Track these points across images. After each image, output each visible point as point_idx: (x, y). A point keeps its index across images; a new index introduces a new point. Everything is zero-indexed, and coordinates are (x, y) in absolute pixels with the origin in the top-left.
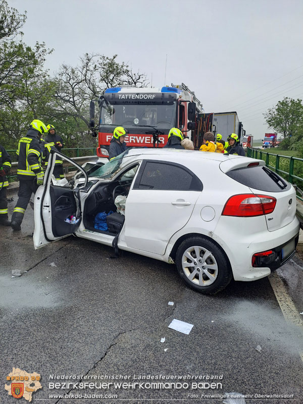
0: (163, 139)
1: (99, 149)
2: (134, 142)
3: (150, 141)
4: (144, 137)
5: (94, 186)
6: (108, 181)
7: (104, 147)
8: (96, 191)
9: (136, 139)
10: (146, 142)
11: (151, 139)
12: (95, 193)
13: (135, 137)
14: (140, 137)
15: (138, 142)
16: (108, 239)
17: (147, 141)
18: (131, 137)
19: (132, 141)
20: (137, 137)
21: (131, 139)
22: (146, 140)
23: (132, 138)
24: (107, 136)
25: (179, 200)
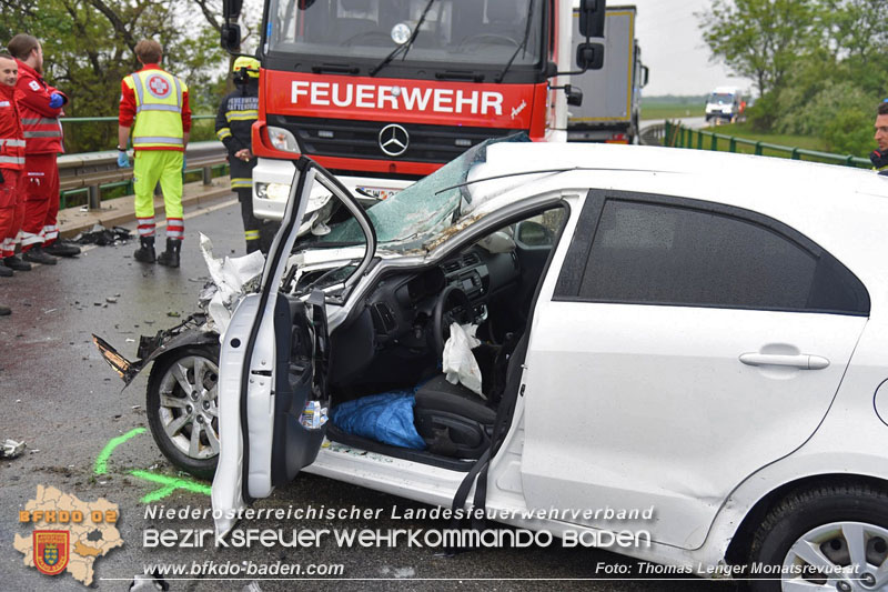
0: (500, 97)
1: (262, 129)
2: (395, 106)
3: (453, 105)
4: (429, 92)
5: (365, 282)
6: (416, 260)
7: (283, 121)
8: (374, 301)
9: (400, 98)
10: (437, 108)
11: (454, 97)
12: (372, 309)
13: (396, 90)
14: (416, 91)
15: (409, 106)
16: (438, 483)
17: (442, 104)
18: (382, 89)
19: (388, 104)
20: (404, 90)
21: (382, 98)
22: (437, 100)
23: (387, 93)
24: (295, 84)
25: (769, 348)
